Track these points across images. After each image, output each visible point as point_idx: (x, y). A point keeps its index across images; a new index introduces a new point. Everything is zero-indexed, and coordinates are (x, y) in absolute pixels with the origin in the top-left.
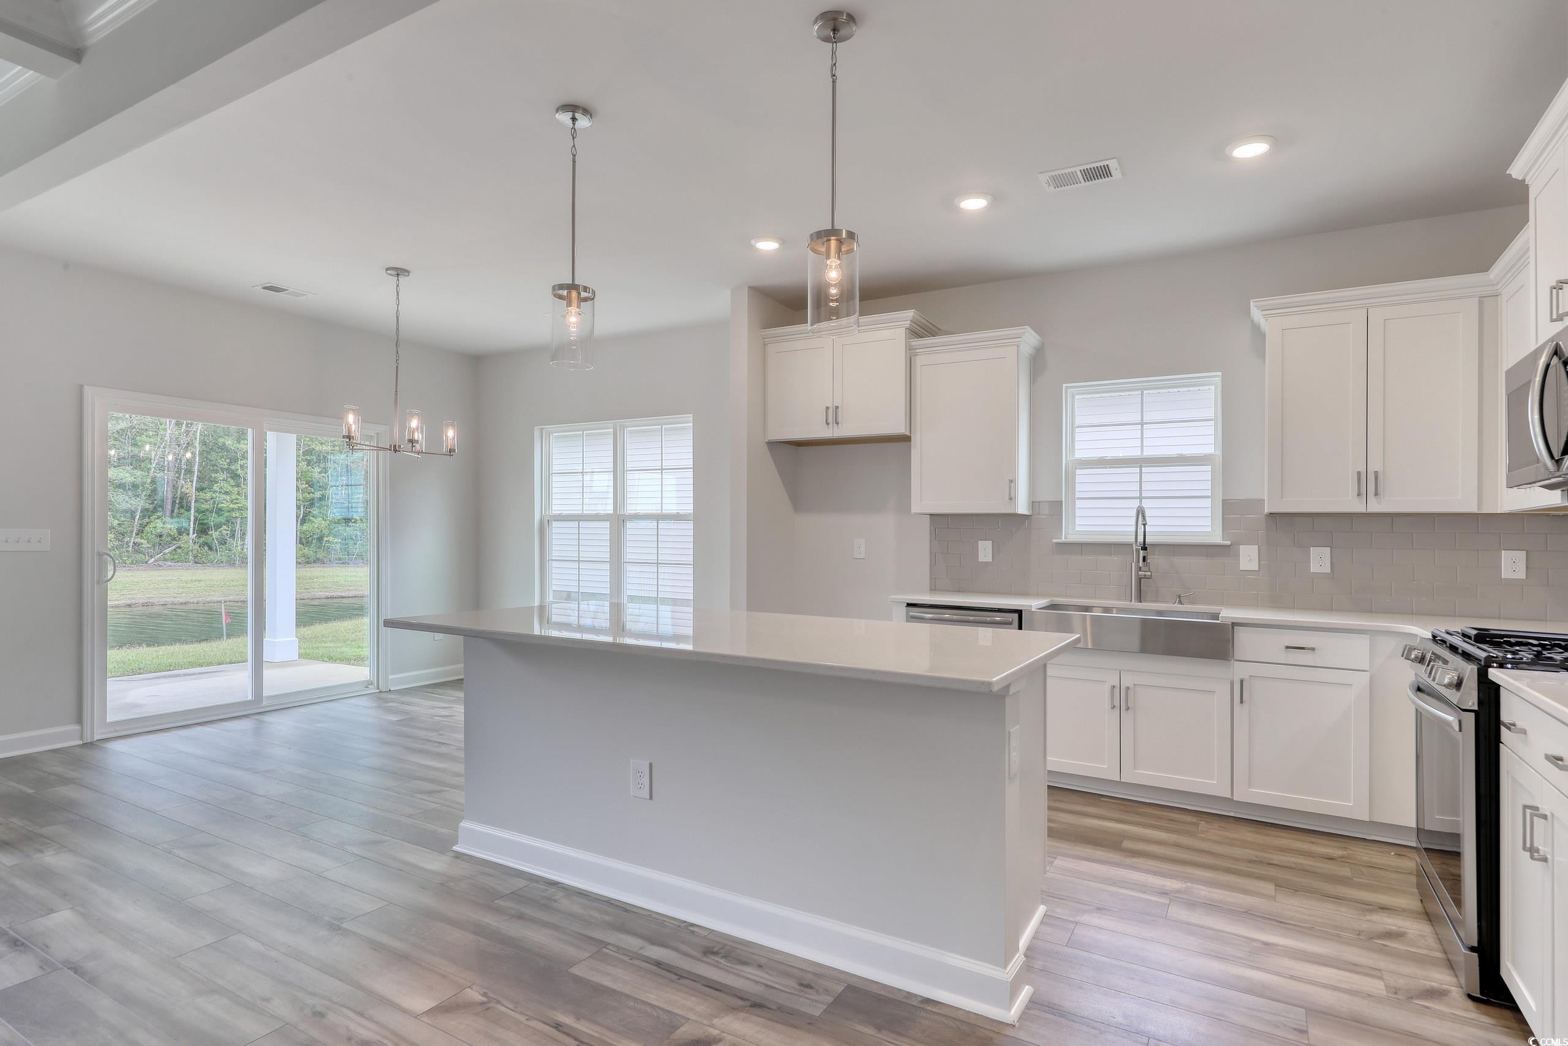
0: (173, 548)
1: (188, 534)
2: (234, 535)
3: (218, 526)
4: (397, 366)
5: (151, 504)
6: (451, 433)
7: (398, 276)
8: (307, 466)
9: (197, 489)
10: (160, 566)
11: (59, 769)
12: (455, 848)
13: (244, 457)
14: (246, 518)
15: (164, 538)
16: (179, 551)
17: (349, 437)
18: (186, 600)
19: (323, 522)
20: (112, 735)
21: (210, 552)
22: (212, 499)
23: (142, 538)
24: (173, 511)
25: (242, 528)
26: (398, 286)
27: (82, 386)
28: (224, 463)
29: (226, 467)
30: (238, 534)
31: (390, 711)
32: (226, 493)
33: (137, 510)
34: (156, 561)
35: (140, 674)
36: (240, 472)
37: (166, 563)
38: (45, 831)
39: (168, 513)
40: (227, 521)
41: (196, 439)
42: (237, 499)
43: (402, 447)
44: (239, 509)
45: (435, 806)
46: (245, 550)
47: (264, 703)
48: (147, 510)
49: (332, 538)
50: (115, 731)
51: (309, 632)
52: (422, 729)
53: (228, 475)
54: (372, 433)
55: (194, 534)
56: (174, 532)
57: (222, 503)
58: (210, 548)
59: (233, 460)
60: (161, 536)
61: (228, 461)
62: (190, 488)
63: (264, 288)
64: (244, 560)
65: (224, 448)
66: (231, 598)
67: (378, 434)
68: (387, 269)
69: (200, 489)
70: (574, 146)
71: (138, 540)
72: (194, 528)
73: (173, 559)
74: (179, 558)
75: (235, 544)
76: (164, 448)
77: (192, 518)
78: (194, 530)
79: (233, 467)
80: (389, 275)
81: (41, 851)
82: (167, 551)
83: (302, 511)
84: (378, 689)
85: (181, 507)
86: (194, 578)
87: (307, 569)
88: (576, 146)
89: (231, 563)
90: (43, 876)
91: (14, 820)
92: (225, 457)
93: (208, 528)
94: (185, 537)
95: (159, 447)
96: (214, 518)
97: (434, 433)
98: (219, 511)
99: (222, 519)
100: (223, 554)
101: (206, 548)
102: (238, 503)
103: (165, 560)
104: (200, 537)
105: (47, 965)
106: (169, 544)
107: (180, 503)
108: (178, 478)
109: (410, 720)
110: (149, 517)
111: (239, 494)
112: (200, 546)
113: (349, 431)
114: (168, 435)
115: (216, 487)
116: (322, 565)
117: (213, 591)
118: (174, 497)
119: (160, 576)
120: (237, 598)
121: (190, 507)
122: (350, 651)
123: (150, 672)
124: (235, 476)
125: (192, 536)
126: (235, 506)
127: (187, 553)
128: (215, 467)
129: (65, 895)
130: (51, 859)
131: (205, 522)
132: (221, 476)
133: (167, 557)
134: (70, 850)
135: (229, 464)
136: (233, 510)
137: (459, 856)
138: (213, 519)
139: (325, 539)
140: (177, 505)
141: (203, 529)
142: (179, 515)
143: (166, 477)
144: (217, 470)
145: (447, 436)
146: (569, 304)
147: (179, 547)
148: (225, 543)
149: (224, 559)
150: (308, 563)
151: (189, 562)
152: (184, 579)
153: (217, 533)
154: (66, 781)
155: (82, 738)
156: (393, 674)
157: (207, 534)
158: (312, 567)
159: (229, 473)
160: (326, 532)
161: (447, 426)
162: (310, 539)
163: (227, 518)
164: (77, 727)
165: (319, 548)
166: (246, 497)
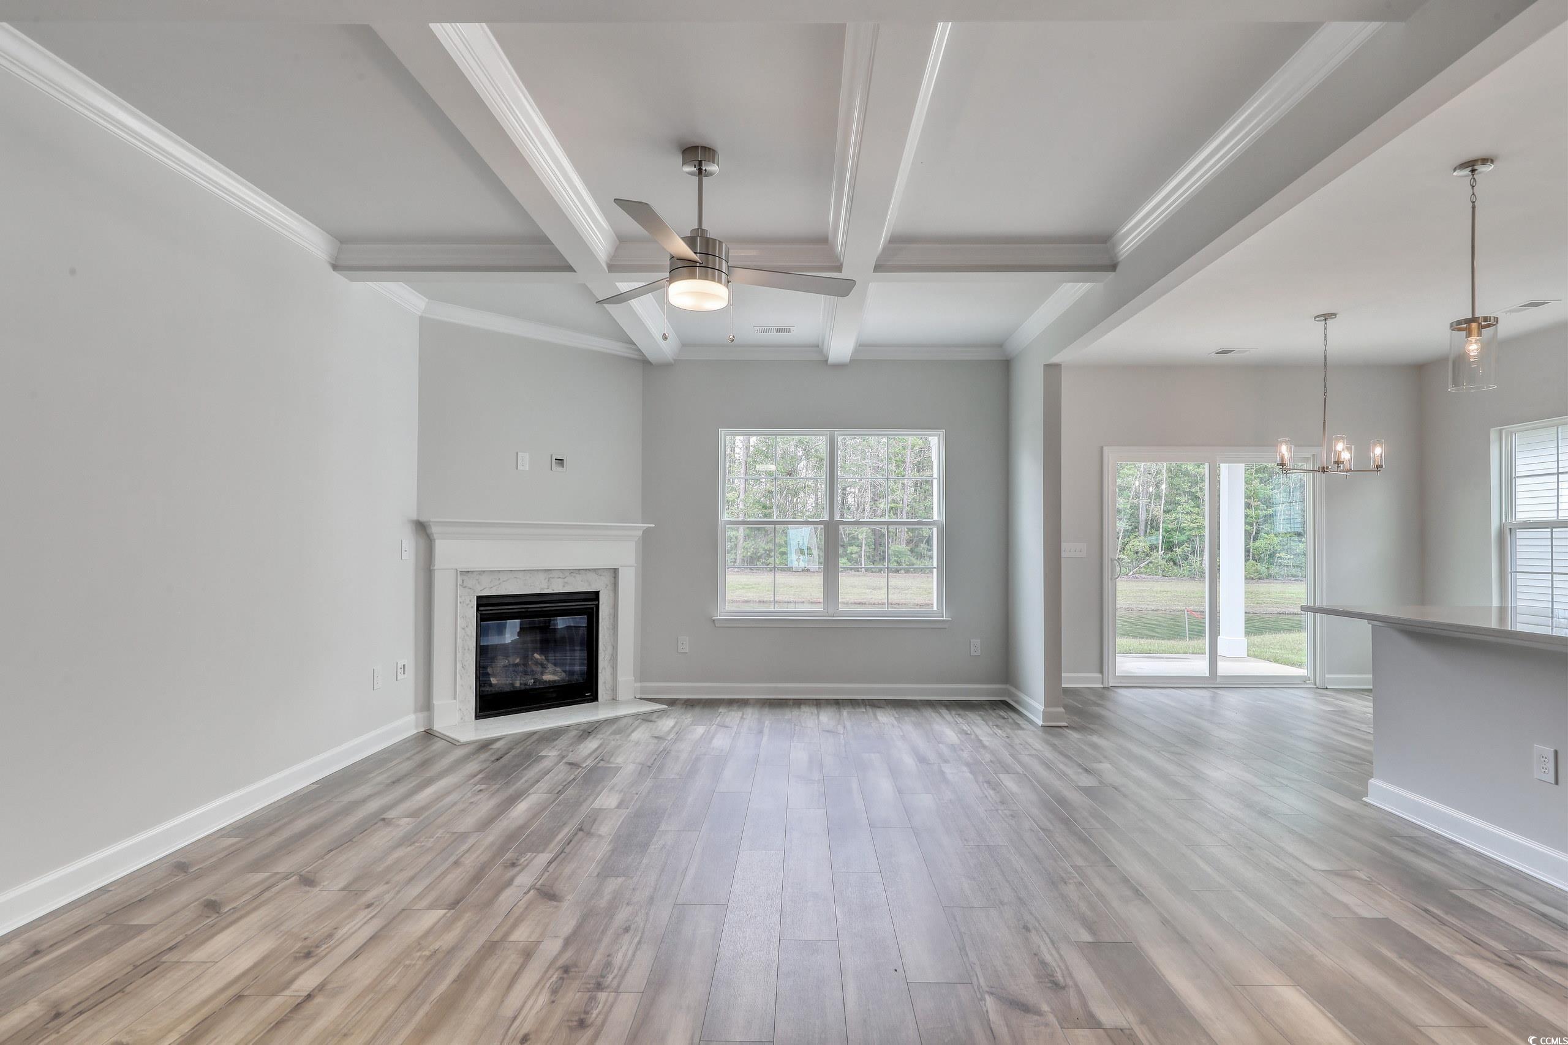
0: (1146, 563)
1: (1158, 551)
2: (1194, 551)
3: (1180, 544)
4: (1325, 398)
5: (1130, 526)
6: (1378, 450)
7: (1325, 321)
8: (1260, 483)
9: (1164, 512)
10: (1137, 578)
11: (1093, 698)
12: (1364, 799)
13: (1203, 481)
14: (1204, 536)
15: (1139, 555)
16: (1151, 565)
17: (1282, 464)
18: (1157, 608)
19: (1276, 538)
20: (1120, 685)
21: (1175, 567)
22: (1176, 519)
23: (1124, 554)
24: (1146, 531)
25: (1201, 545)
26: (1326, 329)
27: (1102, 447)
28: (1185, 487)
29: (1188, 490)
30: (1197, 551)
31: (1325, 703)
32: (1187, 513)
33: (1121, 531)
34: (1134, 574)
35: (1131, 653)
36: (1199, 494)
37: (1141, 575)
38: (1091, 726)
39: (1142, 533)
40: (1188, 539)
41: (1164, 467)
42: (1196, 519)
43: (1330, 467)
44: (1199, 528)
45: (1352, 771)
46: (1203, 566)
47: (1218, 681)
48: (1127, 531)
49: (1284, 554)
50: (1121, 682)
51: (1259, 640)
52: (1352, 720)
53: (1189, 497)
54: (1308, 455)
55: (1162, 551)
56: (1147, 550)
57: (1184, 523)
58: (1175, 564)
59: (1194, 483)
60: (1137, 553)
61: (1190, 484)
62: (1159, 510)
63: (1217, 353)
64: (1202, 574)
65: (1187, 474)
66: (1192, 608)
67: (1314, 455)
68: (1316, 317)
69: (1167, 512)
70: (1473, 194)
71: (1121, 556)
72: (1162, 546)
73: (1146, 572)
74: (1152, 571)
75: (1195, 560)
76: (1140, 477)
77: (1161, 537)
78: (1162, 547)
79: (1194, 490)
80: (1318, 321)
81: (1091, 735)
82: (1142, 565)
83: (1255, 529)
84: (1316, 685)
85: (1152, 527)
86: (1162, 589)
87: (1260, 585)
88: (1475, 193)
89: (1192, 578)
90: (1094, 746)
91: (1075, 718)
92: (1186, 481)
93: (1173, 546)
94: (1155, 553)
95: (1136, 478)
96: (1178, 536)
97: (1362, 452)
98: (1181, 530)
99: (1183, 538)
100: (1185, 568)
101: (1172, 563)
102: (1197, 523)
103: (1141, 573)
104: (1167, 554)
105: (1101, 782)
106: (1143, 560)
107: (1151, 524)
108: (1149, 502)
109: (1344, 713)
110: (1129, 537)
111: (1198, 514)
112: (1166, 562)
113: (1282, 458)
114: (1142, 467)
115: (1179, 508)
116: (1275, 581)
117: (1178, 601)
118: (1146, 520)
119: (1137, 586)
120: (1197, 608)
121: (1159, 527)
122: (1295, 658)
123: (1137, 653)
124: (1195, 498)
125: (1161, 553)
126: (1195, 525)
127: (1156, 568)
128: (1179, 491)
129: (1105, 757)
130: (1095, 739)
131: (1171, 540)
132: (1183, 499)
133: (1142, 570)
134: (1105, 738)
135: (1190, 487)
136: (1193, 529)
137: (1367, 804)
138: (1177, 538)
139: (1278, 555)
140: (1149, 526)
141: (1169, 547)
142: (1151, 534)
143: (1140, 502)
144: (1180, 494)
145: (1374, 455)
146: (1469, 335)
147: (1151, 562)
148: (1187, 559)
149: (1186, 573)
150: (1260, 578)
151: (1159, 575)
152: (1155, 589)
153: (1180, 550)
154: (1099, 705)
155: (1102, 683)
156: (1329, 673)
157: (1172, 551)
158: (1265, 583)
159: (1190, 495)
160: (1278, 548)
161: (1375, 444)
162: (1262, 555)
163: (1188, 536)
164: (1099, 675)
165: (1271, 564)
166: (1204, 516)
